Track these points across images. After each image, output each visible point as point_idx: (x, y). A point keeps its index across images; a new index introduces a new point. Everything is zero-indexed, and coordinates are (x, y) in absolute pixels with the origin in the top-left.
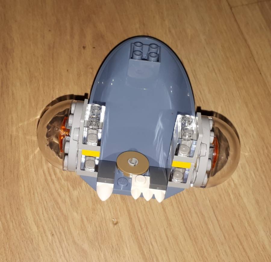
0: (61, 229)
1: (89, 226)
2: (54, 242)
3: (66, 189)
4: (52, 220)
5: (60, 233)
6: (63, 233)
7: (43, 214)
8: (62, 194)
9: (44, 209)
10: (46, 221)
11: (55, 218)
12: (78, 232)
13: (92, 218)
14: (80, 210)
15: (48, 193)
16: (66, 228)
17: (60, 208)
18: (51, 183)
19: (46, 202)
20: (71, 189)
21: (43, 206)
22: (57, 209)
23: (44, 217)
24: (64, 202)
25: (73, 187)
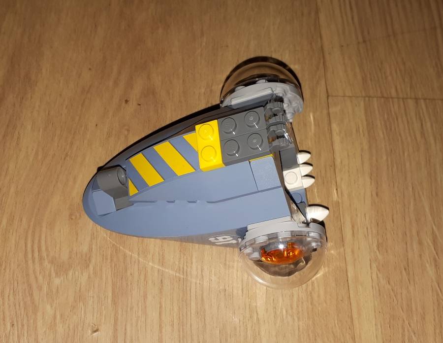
0: (25, 322)
1: (61, 326)
2: (11, 334)
3: (47, 273)
4: (17, 306)
5: (23, 325)
6: (26, 327)
7: (8, 296)
8: (40, 278)
9: (12, 292)
10: (10, 307)
11: (21, 305)
12: (45, 329)
13: (68, 317)
14: (56, 303)
15: (23, 272)
16: (32, 321)
17: (31, 295)
18: (30, 262)
19: (18, 283)
20: (53, 275)
21: (12, 287)
22: (28, 295)
23: (9, 300)
24: (40, 288)
25: (57, 274)
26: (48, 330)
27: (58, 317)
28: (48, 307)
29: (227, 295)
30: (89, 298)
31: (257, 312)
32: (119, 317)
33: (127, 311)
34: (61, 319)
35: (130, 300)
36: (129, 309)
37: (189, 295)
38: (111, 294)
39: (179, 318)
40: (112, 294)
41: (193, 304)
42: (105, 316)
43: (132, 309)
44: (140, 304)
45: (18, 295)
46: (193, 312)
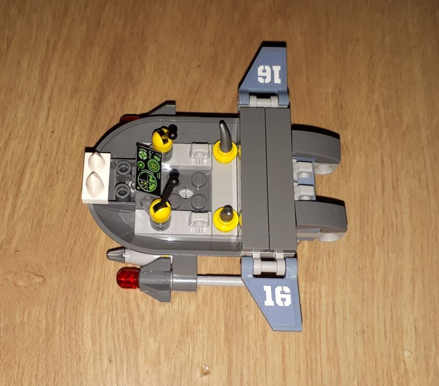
0: (125, 357)
1: (166, 365)
2: (109, 371)
4: (116, 338)
5: (122, 361)
6: (125, 364)
7: (106, 326)
8: (142, 305)
9: (110, 320)
10: (107, 338)
11: (121, 337)
12: (147, 368)
13: (174, 354)
14: (160, 337)
17: (132, 325)
21: (110, 315)
22: (128, 324)
23: (107, 330)
24: (142, 318)
26: (150, 368)
27: (163, 353)
28: (151, 340)
29: (365, 338)
30: (198, 332)
31: (404, 361)
32: (234, 358)
33: (242, 351)
34: (166, 357)
35: (246, 338)
36: (245, 349)
37: (318, 336)
38: (223, 329)
39: (307, 363)
40: (225, 330)
41: (324, 347)
42: (217, 355)
43: (248, 348)
44: (258, 344)
45: (118, 324)
46: (324, 357)
